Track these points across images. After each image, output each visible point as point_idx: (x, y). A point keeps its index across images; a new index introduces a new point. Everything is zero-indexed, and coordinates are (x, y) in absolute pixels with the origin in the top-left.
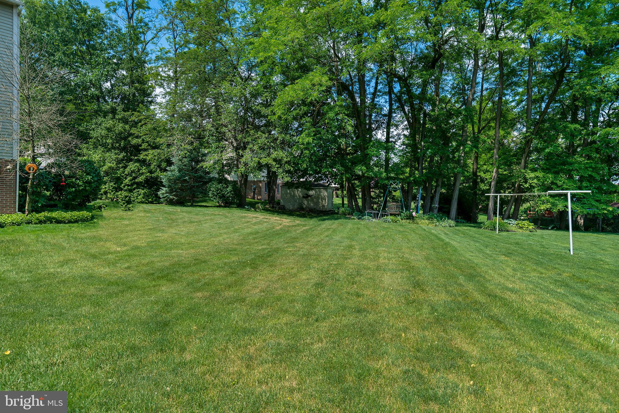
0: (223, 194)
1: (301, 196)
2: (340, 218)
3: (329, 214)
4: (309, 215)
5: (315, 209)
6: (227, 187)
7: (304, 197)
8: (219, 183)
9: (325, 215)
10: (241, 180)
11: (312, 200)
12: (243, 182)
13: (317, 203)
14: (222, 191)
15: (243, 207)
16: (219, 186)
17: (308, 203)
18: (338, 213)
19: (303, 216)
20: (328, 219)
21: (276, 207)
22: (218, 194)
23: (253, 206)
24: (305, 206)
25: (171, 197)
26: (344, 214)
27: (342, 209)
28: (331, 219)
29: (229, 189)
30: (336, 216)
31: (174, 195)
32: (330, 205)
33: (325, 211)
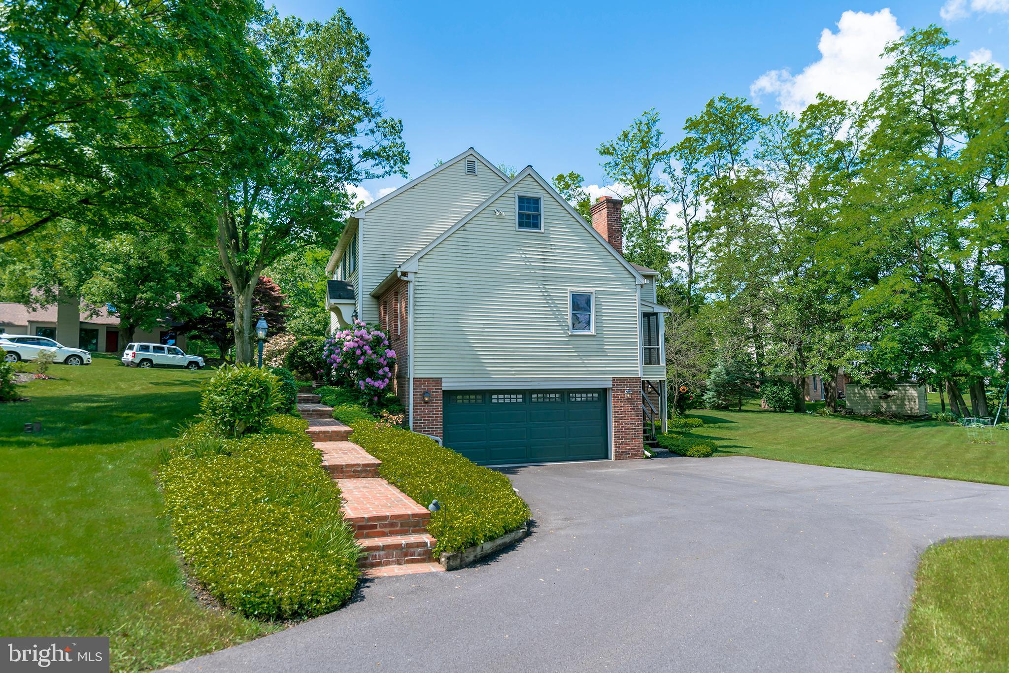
0: (780, 398)
1: (877, 397)
2: (940, 425)
3: (922, 420)
4: (892, 421)
5: (899, 413)
6: (784, 390)
7: (880, 398)
8: (775, 385)
9: (916, 421)
10: (798, 381)
11: (894, 401)
12: (800, 383)
13: (903, 405)
14: (778, 394)
15: (804, 412)
16: (775, 389)
17: (888, 406)
18: (936, 419)
19: (884, 422)
20: (923, 426)
21: (841, 411)
22: (773, 397)
23: (814, 408)
24: (883, 410)
25: (720, 402)
26: (945, 421)
27: (942, 415)
28: (928, 426)
29: (787, 391)
30: (934, 422)
31: (722, 400)
32: (923, 409)
33: (916, 416)
